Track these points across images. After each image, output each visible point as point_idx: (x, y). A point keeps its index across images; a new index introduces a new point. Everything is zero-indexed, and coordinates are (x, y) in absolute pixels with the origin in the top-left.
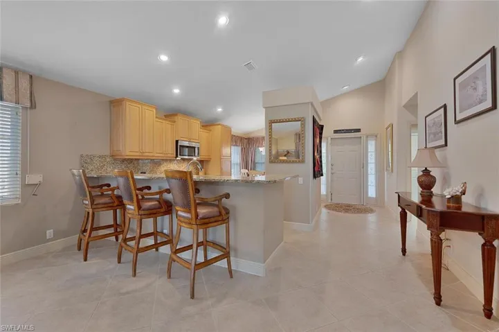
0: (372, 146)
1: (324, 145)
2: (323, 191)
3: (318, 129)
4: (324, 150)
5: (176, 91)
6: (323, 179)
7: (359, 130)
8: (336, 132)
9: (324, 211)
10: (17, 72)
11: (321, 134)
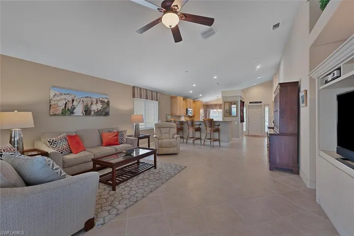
0: (267, 109)
1: (245, 109)
2: (244, 129)
3: (243, 103)
4: (245, 111)
5: (191, 92)
6: (244, 123)
7: (261, 102)
8: (250, 103)
9: (245, 138)
10: (157, 92)
11: (243, 105)
